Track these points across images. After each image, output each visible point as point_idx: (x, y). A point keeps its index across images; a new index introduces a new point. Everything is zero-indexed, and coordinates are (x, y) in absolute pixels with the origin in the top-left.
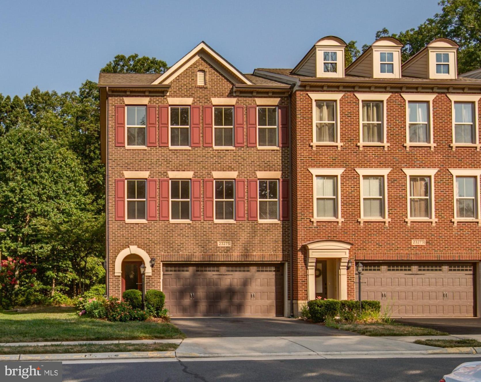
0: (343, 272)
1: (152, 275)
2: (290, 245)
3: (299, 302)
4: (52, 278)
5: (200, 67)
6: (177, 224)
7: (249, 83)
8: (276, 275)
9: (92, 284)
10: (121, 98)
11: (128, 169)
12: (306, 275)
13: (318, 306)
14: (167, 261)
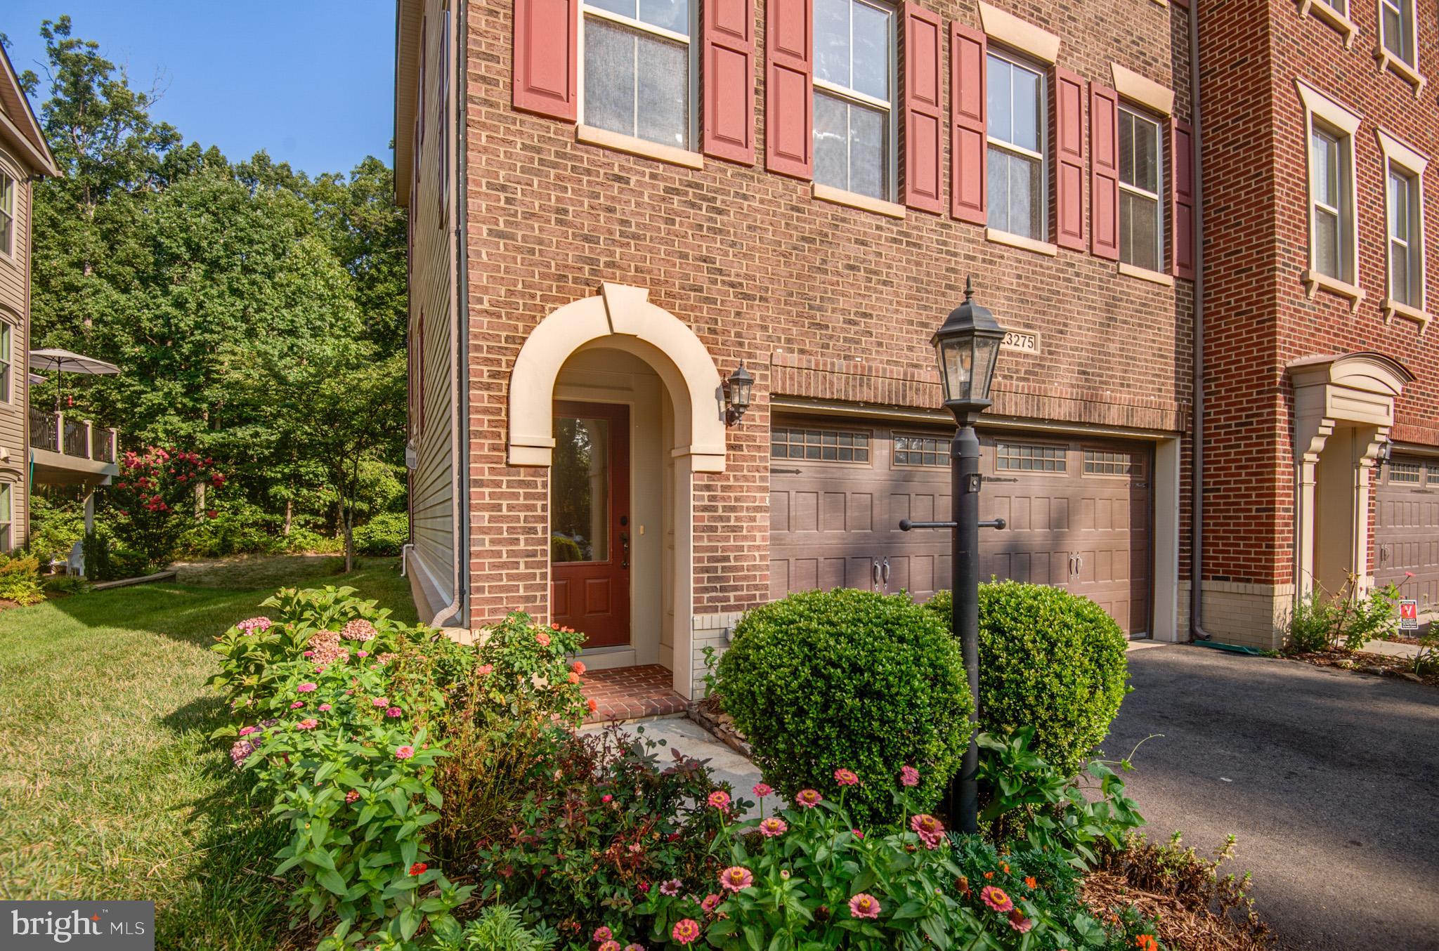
0: (1363, 477)
1: (728, 468)
3: (1278, 588)
4: (285, 501)
6: (845, 207)
8: (1132, 486)
9: (374, 512)
12: (1297, 486)
14: (799, 398)
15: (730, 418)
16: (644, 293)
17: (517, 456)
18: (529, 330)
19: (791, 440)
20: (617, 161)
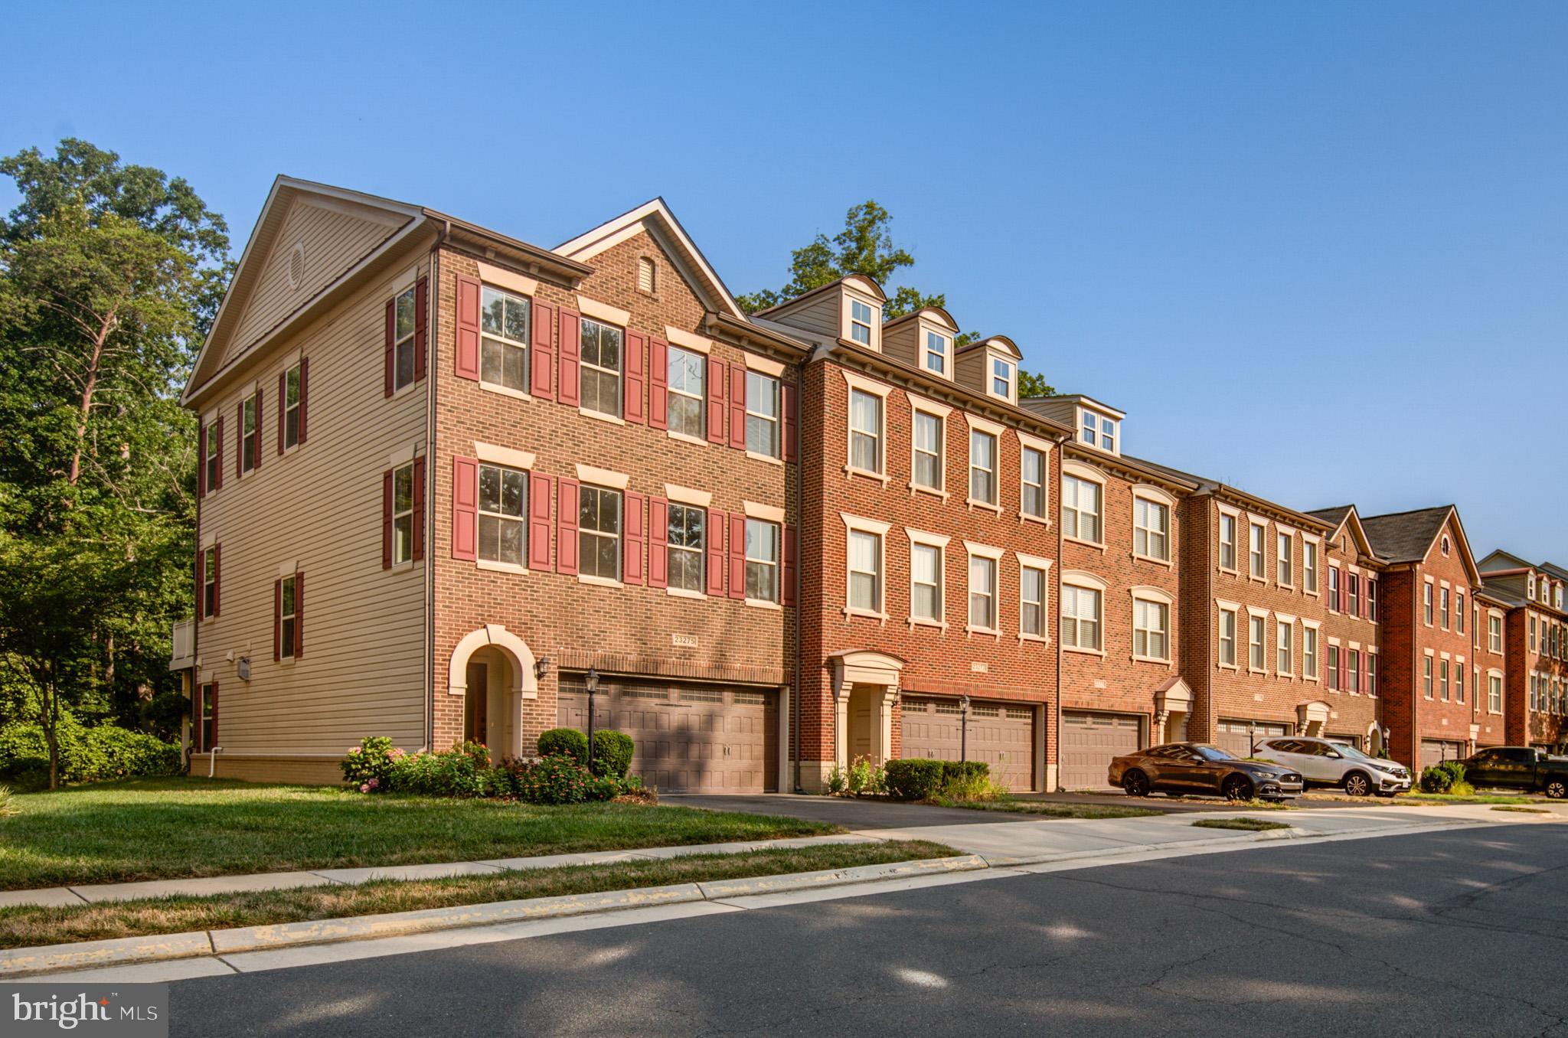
0: (887, 710)
1: (539, 697)
2: (798, 653)
3: (823, 764)
5: (645, 250)
6: (594, 586)
7: (740, 316)
8: (766, 711)
10: (472, 261)
11: (486, 439)
12: (835, 714)
13: (916, 770)
14: (571, 668)
15: (540, 676)
16: (504, 627)
17: (452, 691)
18: (457, 643)
19: (568, 685)
20: (492, 575)
